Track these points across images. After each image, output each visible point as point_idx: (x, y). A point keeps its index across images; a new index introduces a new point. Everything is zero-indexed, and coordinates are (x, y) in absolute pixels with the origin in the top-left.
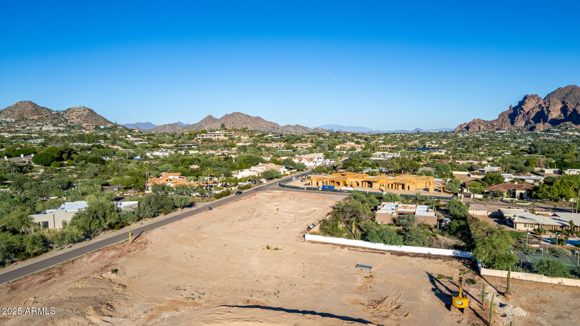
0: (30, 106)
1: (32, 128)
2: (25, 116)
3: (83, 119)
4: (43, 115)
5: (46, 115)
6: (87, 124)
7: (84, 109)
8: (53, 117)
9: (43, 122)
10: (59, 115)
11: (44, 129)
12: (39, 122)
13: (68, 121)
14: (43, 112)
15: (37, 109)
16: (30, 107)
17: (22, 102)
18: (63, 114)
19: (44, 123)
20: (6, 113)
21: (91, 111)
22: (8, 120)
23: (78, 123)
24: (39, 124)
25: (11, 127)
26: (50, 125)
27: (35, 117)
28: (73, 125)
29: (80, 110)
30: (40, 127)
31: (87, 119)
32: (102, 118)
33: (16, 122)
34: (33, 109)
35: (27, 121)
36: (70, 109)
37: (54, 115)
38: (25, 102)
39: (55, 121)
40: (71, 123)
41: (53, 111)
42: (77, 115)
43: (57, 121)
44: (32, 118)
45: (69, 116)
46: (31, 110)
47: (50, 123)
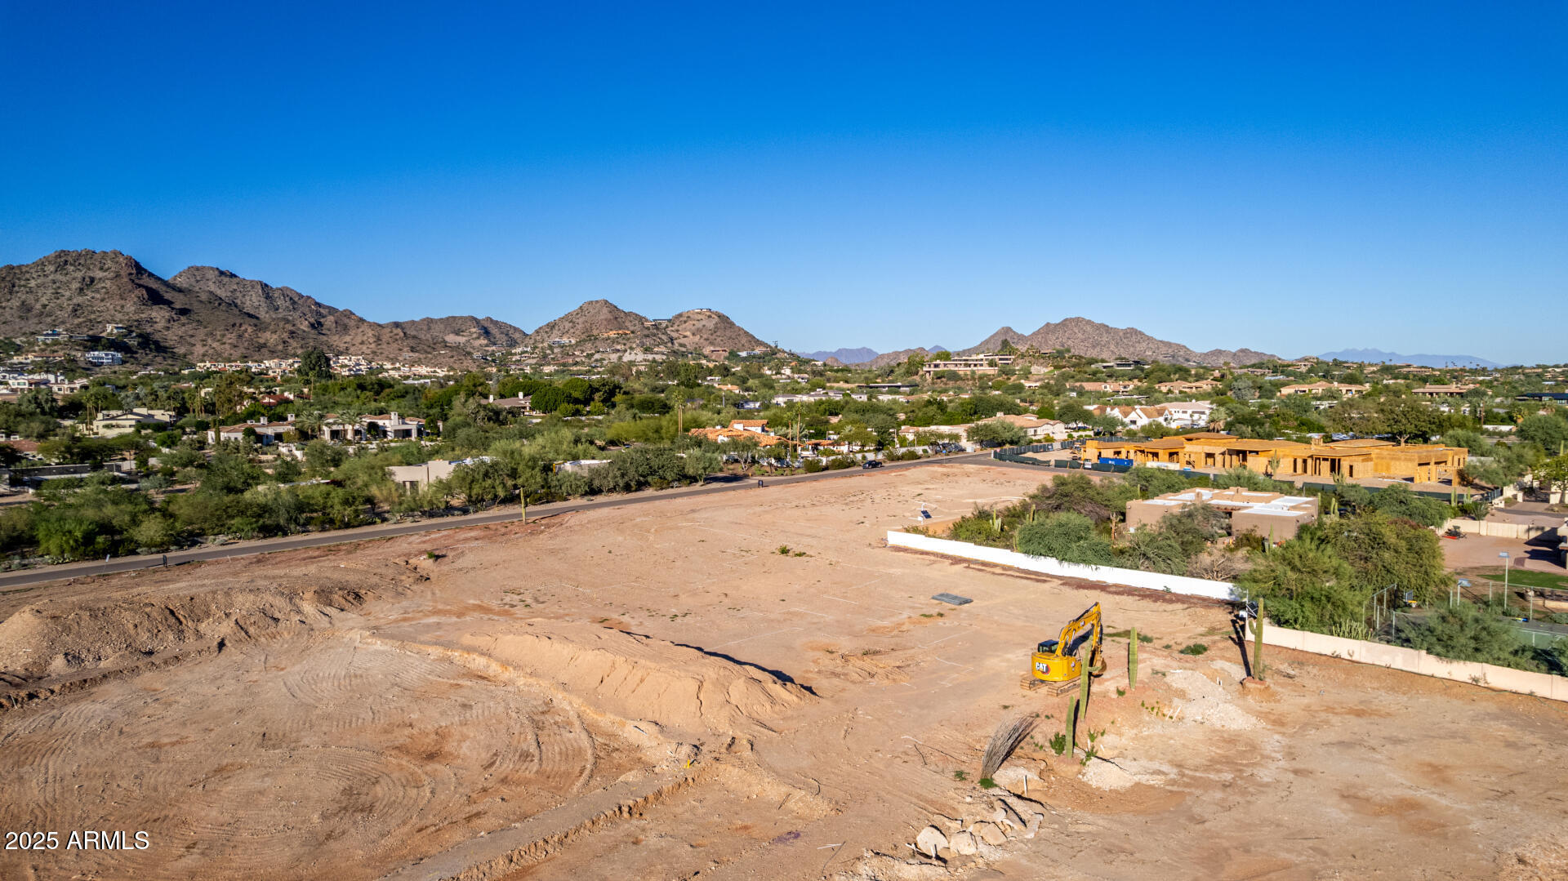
0: (605, 310)
1: (604, 356)
2: (595, 332)
3: (705, 336)
4: (628, 329)
5: (632, 328)
6: (712, 348)
7: (708, 314)
8: (646, 332)
9: (625, 344)
10: (657, 329)
11: (627, 358)
12: (618, 343)
13: (675, 342)
14: (628, 324)
15: (617, 317)
16: (605, 313)
17: (591, 303)
18: (667, 327)
19: (627, 347)
20: (561, 328)
21: (723, 319)
22: (565, 340)
23: (695, 346)
24: (619, 347)
25: (568, 354)
26: (638, 350)
27: (612, 334)
28: (684, 349)
29: (700, 317)
30: (618, 354)
31: (714, 337)
32: (746, 332)
33: (577, 344)
34: (610, 316)
35: (598, 343)
36: (680, 315)
37: (648, 328)
38: (597, 302)
39: (648, 342)
40: (681, 345)
41: (647, 320)
42: (693, 328)
43: (652, 342)
44: (606, 335)
45: (678, 331)
46: (606, 320)
47: (638, 345)
